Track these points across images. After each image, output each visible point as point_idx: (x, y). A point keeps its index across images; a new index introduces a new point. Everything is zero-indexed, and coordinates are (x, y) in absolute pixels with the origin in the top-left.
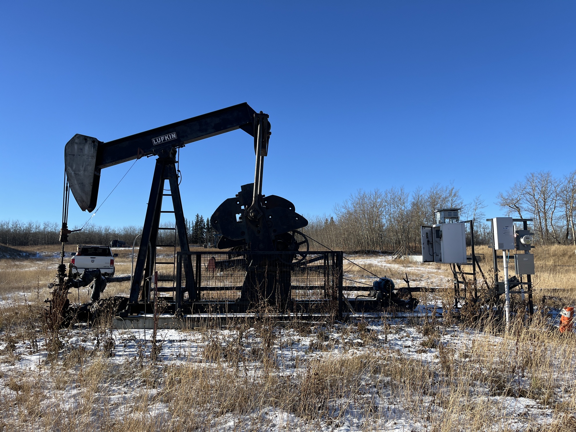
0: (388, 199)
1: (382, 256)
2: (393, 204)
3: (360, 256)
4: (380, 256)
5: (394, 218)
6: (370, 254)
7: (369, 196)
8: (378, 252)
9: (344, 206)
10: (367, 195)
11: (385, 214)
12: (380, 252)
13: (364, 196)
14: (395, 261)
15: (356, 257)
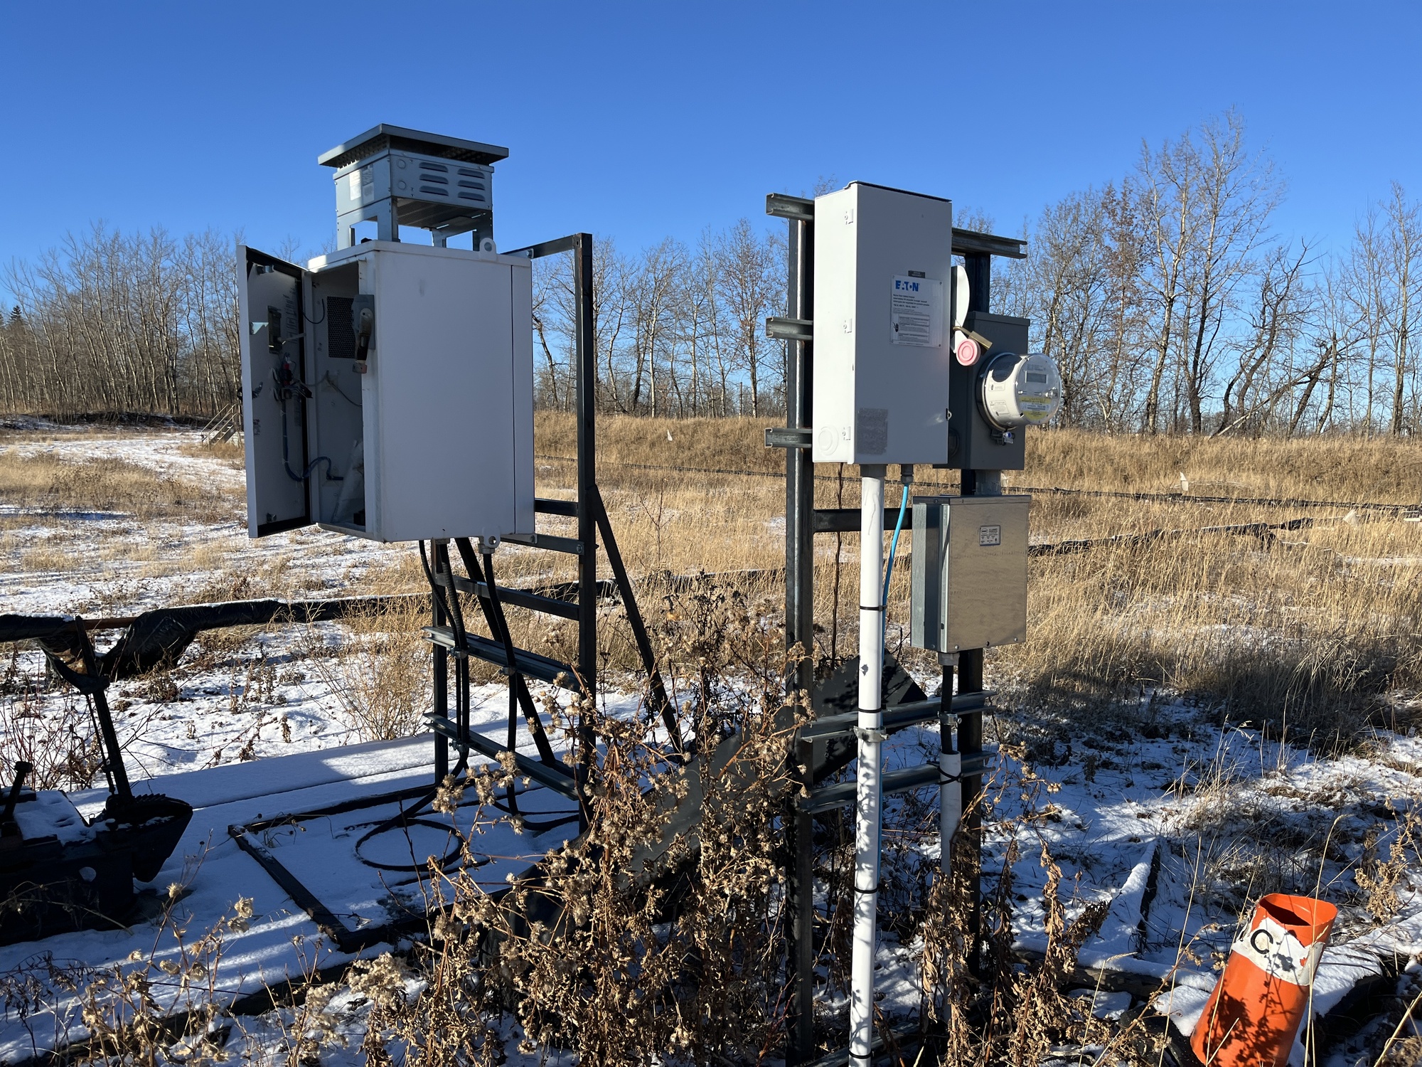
0: (194, 264)
1: (176, 430)
2: (210, 279)
3: (100, 430)
4: (168, 430)
5: (215, 323)
6: (136, 425)
7: (134, 246)
8: (163, 420)
9: (45, 269)
10: (127, 245)
11: (185, 307)
12: (168, 421)
13: (116, 246)
14: (209, 449)
15: (86, 432)
